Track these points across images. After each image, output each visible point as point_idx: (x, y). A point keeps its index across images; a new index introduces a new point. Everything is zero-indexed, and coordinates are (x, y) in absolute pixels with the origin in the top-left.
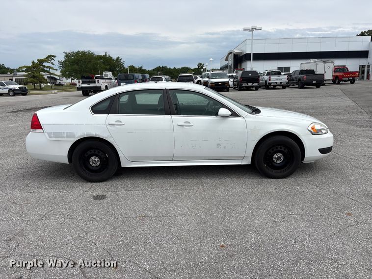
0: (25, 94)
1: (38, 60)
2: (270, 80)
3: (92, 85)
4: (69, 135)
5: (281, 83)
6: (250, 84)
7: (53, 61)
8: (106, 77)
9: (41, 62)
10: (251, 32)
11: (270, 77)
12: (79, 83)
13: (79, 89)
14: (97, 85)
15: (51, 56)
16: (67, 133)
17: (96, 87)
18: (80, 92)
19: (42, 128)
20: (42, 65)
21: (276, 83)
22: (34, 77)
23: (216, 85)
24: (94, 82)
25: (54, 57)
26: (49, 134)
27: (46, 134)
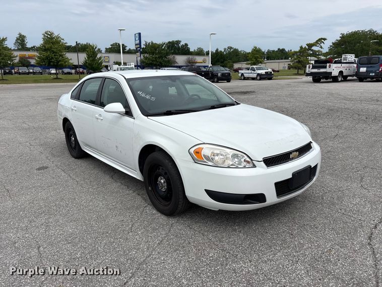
0: (270, 79)
1: (307, 45)
3: (322, 70)
7: (322, 44)
8: (345, 61)
9: (310, 46)
12: (309, 68)
13: (308, 75)
14: (328, 70)
15: (322, 39)
17: (326, 73)
18: (310, 79)
20: (310, 50)
22: (299, 62)
24: (325, 67)
25: (325, 39)
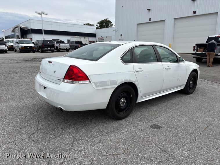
2: (60, 46)
4: (112, 83)
5: (67, 48)
6: (49, 48)
10: (41, 15)
11: (60, 45)
16: (111, 81)
19: (89, 79)
21: (64, 48)
23: (25, 48)
26: (96, 84)
27: (93, 84)
